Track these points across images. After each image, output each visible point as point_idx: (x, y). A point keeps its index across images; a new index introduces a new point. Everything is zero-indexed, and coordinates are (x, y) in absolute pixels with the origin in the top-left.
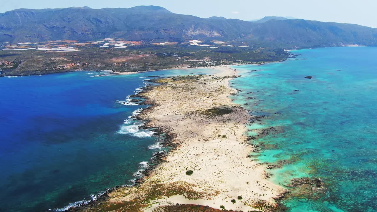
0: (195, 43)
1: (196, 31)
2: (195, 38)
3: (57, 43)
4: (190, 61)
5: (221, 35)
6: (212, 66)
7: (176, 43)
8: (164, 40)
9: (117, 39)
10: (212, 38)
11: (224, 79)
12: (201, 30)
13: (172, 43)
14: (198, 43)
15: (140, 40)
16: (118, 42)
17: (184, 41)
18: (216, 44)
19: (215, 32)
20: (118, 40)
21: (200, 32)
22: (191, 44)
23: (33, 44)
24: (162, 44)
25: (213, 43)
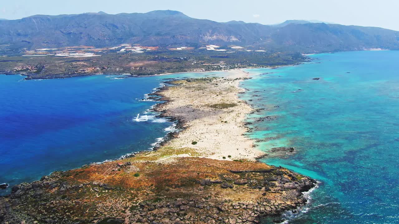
0: (212, 47)
1: (213, 36)
2: (212, 43)
3: (74, 49)
4: (205, 65)
5: (239, 40)
6: (227, 69)
7: (192, 48)
8: (180, 45)
9: (133, 45)
10: (230, 43)
11: (235, 81)
12: (218, 35)
13: (189, 48)
14: (215, 48)
15: (157, 46)
16: (135, 48)
17: (201, 46)
18: (233, 49)
19: (232, 37)
20: (135, 46)
21: (218, 37)
22: (208, 49)
23: (50, 50)
24: (178, 49)
25: (230, 48)
